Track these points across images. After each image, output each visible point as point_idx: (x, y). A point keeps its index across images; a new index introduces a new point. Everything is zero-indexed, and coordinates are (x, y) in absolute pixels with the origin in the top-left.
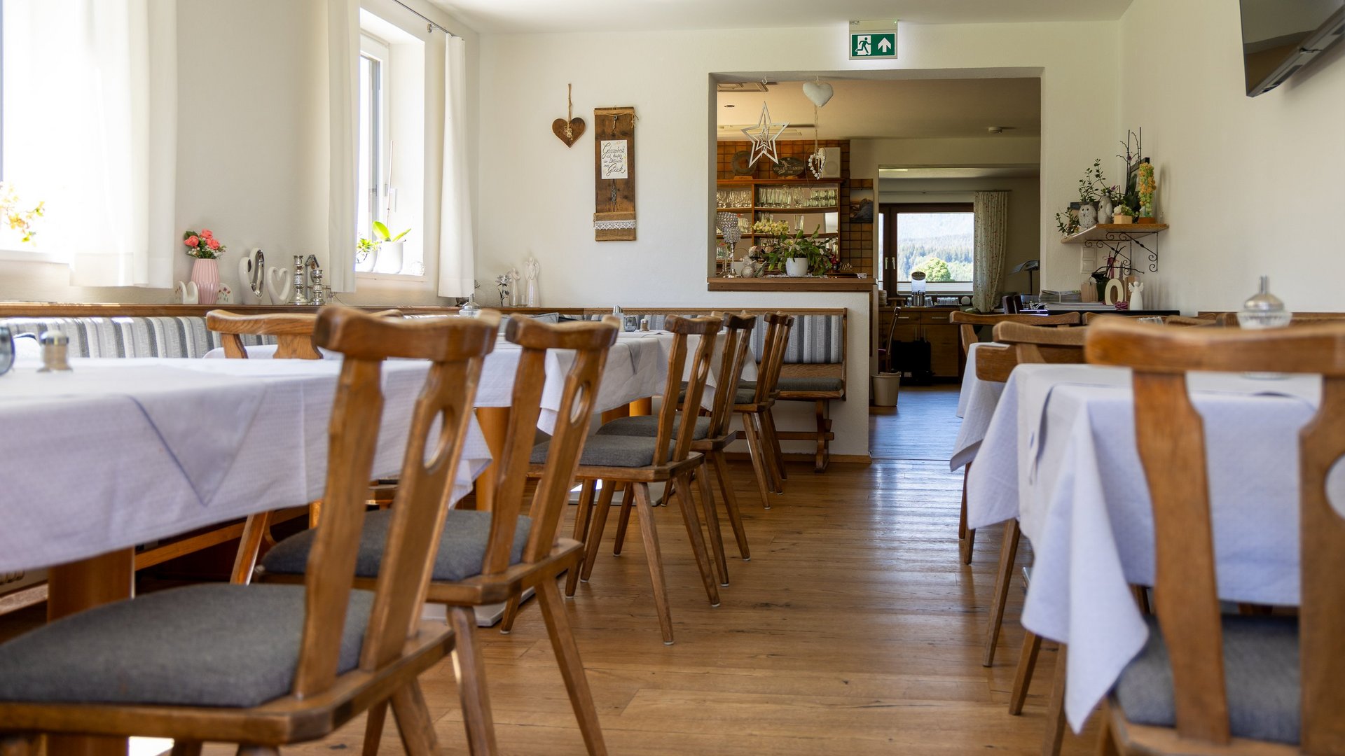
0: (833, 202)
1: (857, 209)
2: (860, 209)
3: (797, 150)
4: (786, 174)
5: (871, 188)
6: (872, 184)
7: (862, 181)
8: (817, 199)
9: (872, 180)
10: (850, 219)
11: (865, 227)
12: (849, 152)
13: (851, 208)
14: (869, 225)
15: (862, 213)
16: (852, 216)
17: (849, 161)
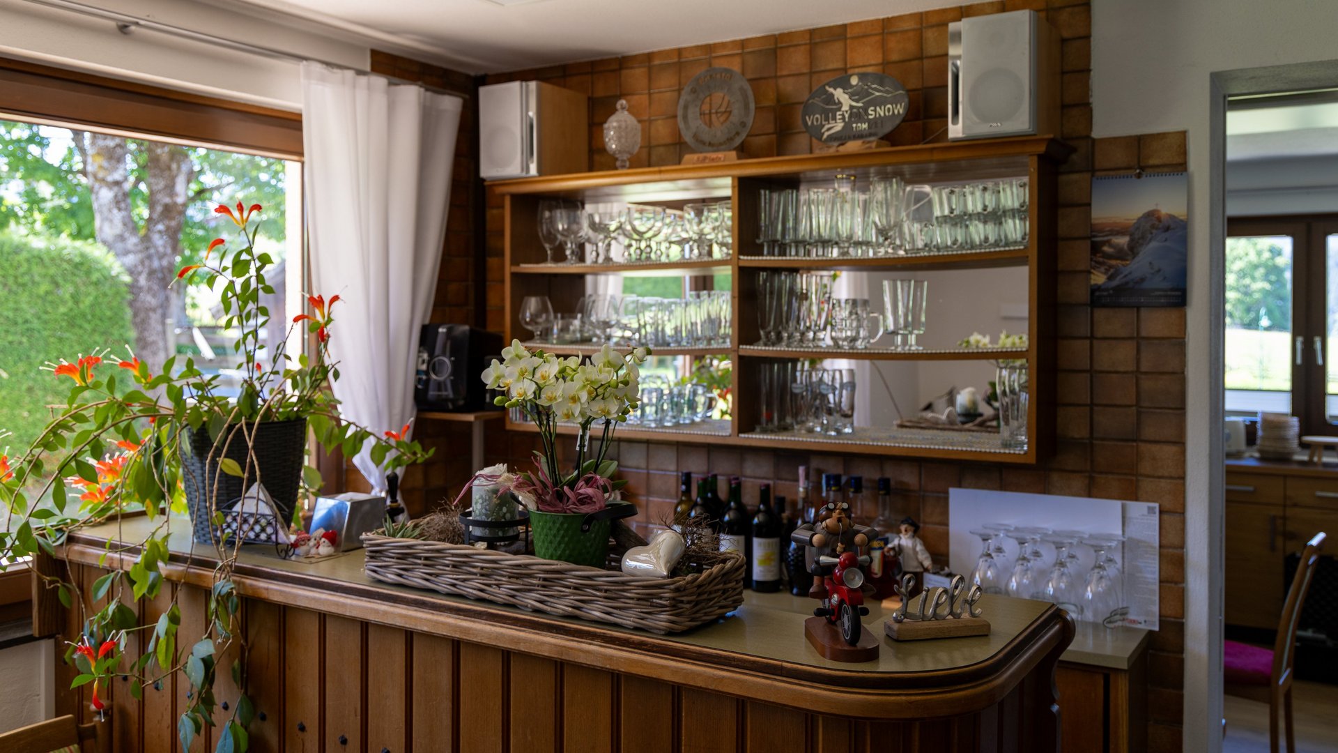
0: (1015, 229)
1: (1121, 255)
2: (1133, 249)
3: (899, 49)
4: (841, 138)
5: (1179, 167)
6: (1183, 152)
7: (1139, 143)
8: (959, 219)
9: (1183, 134)
10: (1095, 290)
11: (1155, 323)
12: (1087, 37)
13: (1095, 248)
14: (1173, 314)
15: (1138, 267)
16: (1099, 278)
17: (1088, 70)
